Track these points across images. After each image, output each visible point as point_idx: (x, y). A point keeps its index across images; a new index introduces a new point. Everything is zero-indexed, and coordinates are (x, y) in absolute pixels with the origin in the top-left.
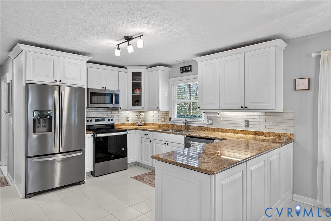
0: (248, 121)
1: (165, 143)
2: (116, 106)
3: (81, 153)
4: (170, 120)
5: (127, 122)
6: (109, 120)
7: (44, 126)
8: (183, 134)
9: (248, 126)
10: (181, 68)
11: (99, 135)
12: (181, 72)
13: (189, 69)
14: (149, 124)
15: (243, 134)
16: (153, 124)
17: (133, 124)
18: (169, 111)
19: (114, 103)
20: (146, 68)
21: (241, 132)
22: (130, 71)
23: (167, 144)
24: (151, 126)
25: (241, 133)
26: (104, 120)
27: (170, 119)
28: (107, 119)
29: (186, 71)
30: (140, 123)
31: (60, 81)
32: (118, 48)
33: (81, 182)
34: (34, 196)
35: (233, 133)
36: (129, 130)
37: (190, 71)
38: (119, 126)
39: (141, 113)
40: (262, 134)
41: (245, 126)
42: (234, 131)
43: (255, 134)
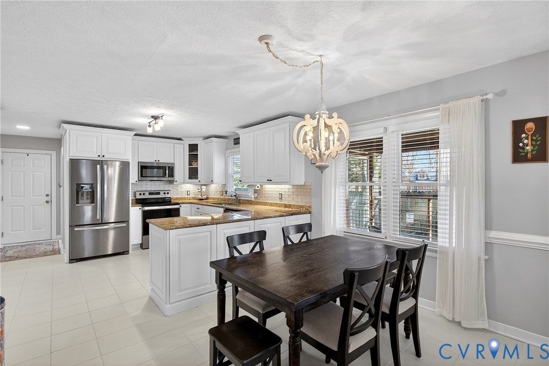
0: (281, 194)
2: (171, 179)
3: (125, 225)
4: (226, 194)
5: (188, 196)
6: (165, 193)
7: (88, 198)
8: (222, 207)
9: (281, 199)
10: (234, 139)
11: (146, 208)
12: (235, 144)
14: (211, 198)
15: (278, 206)
16: (214, 199)
17: (194, 198)
18: (226, 184)
19: (167, 176)
20: (202, 139)
21: (277, 204)
22: (187, 143)
24: (211, 201)
25: (276, 206)
26: (159, 193)
28: (162, 193)
30: (200, 197)
31: (103, 156)
32: (150, 126)
33: (125, 252)
34: (77, 262)
36: (183, 203)
38: (177, 200)
39: (203, 187)
40: (289, 207)
41: (279, 199)
42: (272, 204)
43: (286, 206)
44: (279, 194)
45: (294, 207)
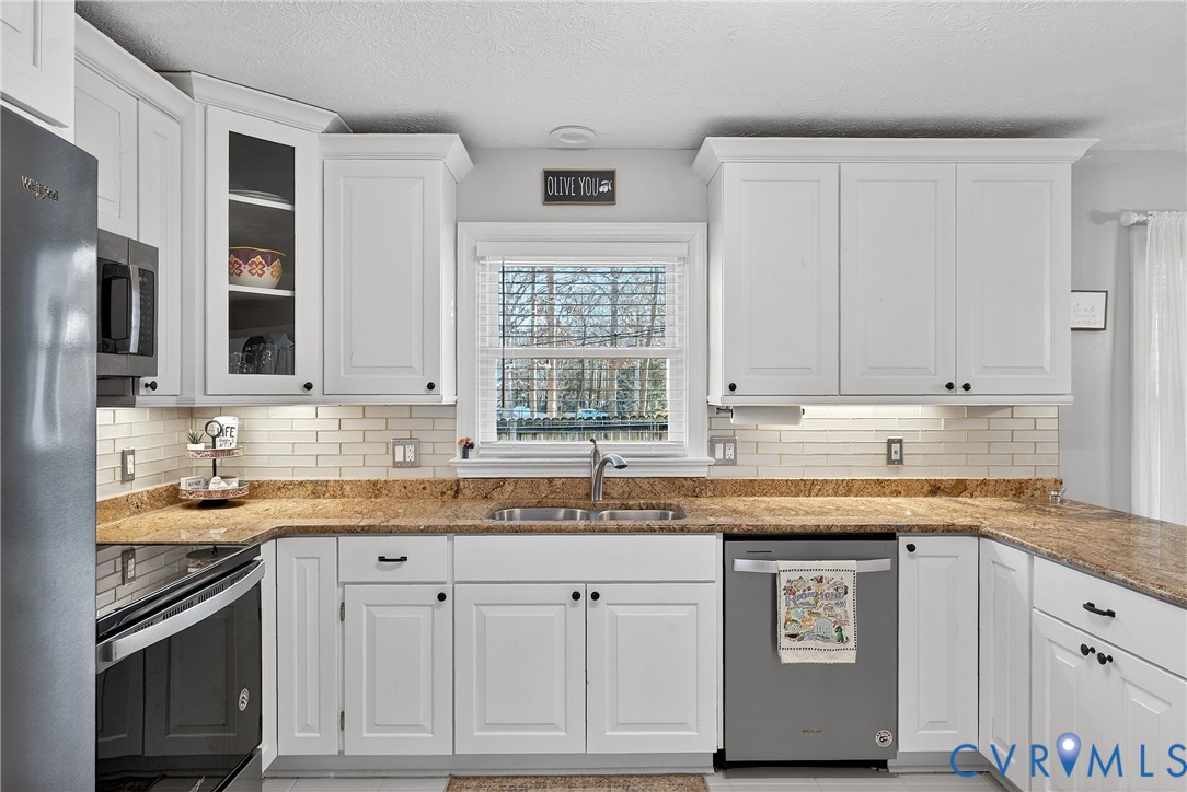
1: (576, 596)
4: (465, 456)
10: (547, 174)
12: (547, 199)
13: (604, 189)
15: (884, 495)
18: (455, 405)
19: (135, 345)
20: (325, 125)
21: (880, 487)
23: (595, 596)
25: (876, 490)
27: (468, 447)
29: (578, 198)
35: (842, 495)
37: (609, 198)
40: (959, 488)
41: (890, 461)
42: (848, 488)
43: (935, 489)
44: (890, 442)
45: (984, 487)
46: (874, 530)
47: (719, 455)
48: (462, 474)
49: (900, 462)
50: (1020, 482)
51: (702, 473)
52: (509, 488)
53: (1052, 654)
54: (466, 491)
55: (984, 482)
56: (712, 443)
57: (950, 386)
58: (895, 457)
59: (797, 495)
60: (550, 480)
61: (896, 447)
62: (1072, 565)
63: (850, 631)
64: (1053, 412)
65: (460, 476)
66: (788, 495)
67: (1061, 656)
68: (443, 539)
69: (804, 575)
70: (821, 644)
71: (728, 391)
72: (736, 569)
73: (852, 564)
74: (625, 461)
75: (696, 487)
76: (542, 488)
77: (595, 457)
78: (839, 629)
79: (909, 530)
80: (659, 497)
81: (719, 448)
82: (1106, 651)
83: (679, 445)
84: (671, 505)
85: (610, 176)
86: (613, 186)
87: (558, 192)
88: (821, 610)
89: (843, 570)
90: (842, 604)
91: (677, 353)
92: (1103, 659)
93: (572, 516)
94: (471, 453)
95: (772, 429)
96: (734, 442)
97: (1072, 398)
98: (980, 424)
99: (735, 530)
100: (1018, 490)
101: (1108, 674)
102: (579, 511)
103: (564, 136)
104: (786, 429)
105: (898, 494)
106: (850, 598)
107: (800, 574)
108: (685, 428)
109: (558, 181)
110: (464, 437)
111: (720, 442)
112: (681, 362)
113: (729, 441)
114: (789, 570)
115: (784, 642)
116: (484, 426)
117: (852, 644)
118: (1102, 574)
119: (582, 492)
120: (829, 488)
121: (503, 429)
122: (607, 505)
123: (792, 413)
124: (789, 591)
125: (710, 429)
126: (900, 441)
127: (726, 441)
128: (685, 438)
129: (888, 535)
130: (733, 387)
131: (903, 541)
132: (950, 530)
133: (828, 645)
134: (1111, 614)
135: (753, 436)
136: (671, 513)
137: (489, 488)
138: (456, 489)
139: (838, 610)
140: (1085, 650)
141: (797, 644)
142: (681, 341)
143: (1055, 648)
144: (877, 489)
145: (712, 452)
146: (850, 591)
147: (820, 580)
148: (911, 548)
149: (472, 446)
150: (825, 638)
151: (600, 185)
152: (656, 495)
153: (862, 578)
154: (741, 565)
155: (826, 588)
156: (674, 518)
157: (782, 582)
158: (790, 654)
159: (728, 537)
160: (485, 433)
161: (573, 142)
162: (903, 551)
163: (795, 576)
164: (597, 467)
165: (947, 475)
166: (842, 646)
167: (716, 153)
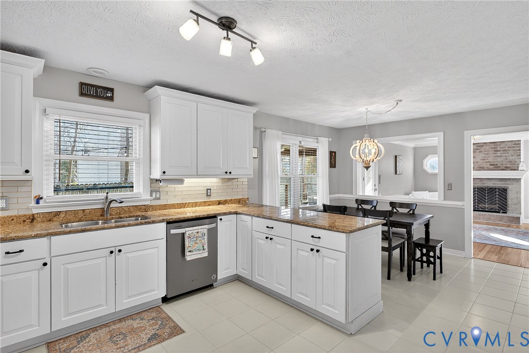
1: (111, 252)
4: (38, 203)
10: (83, 84)
13: (109, 95)
15: (206, 206)
27: (38, 200)
29: (96, 96)
37: (111, 99)
40: (225, 202)
41: (207, 195)
42: (196, 204)
43: (219, 203)
44: (208, 189)
45: (231, 201)
46: (211, 215)
47: (154, 196)
48: (35, 211)
49: (210, 195)
50: (239, 199)
51: (148, 203)
52: (62, 215)
53: (258, 241)
54: (39, 219)
55: (231, 200)
56: (151, 192)
57: (226, 173)
58: (209, 194)
59: (181, 208)
60: (83, 210)
61: (209, 191)
62: (263, 218)
63: (206, 247)
64: (246, 180)
65: (33, 212)
66: (178, 208)
67: (260, 241)
68: (45, 239)
69: (194, 232)
70: (198, 252)
71: (163, 174)
72: (171, 233)
73: (206, 226)
74: (123, 200)
75: (146, 208)
76: (79, 214)
77: (106, 200)
78: (203, 247)
79: (220, 214)
80: (132, 213)
81: (154, 194)
82: (271, 237)
83: (140, 193)
84: (139, 215)
85: (112, 90)
86: (113, 94)
87: (88, 92)
88: (198, 242)
89: (204, 229)
90: (204, 239)
91: (138, 160)
92: (271, 239)
93: (97, 224)
94: (41, 201)
95: (172, 187)
96: (159, 191)
97: (253, 176)
98: (230, 183)
99: (171, 220)
100: (239, 201)
101: (272, 242)
102: (100, 221)
103: (94, 72)
104: (178, 187)
105: (210, 205)
106: (206, 237)
107: (192, 231)
108: (141, 187)
109: (87, 87)
110: (37, 195)
111: (154, 191)
112: (140, 163)
113: (157, 191)
114: (189, 231)
115: (187, 253)
116: (47, 189)
117: (207, 250)
118: (271, 219)
119: (99, 214)
120: (190, 205)
121: (57, 190)
122: (112, 218)
123: (181, 181)
124: (189, 237)
125: (151, 187)
126: (210, 189)
127: (156, 191)
128: (141, 191)
129: (214, 217)
130: (164, 172)
131: (219, 218)
132: (230, 213)
133: (201, 252)
134: (272, 228)
135: (166, 189)
136: (140, 218)
137: (51, 217)
138: (33, 219)
139: (203, 241)
140: (267, 238)
141: (191, 253)
142: (139, 155)
143: (259, 240)
144: (204, 204)
145: (151, 195)
146: (206, 234)
147: (198, 233)
148: (221, 219)
149: (42, 198)
150: (199, 250)
151: (107, 93)
152: (130, 212)
153: (209, 230)
154: (173, 231)
155: (200, 234)
156: (141, 219)
157: (187, 235)
158: (189, 257)
159: (168, 223)
160: (48, 192)
161: (97, 74)
162: (219, 220)
163: (190, 232)
164: (107, 204)
165: (223, 199)
166: (204, 251)
167: (158, 91)
